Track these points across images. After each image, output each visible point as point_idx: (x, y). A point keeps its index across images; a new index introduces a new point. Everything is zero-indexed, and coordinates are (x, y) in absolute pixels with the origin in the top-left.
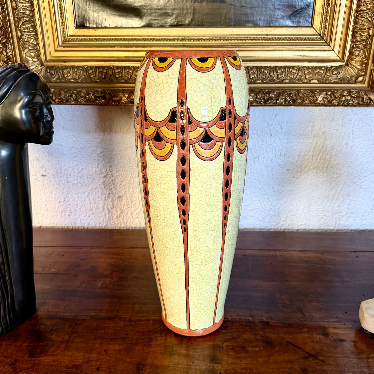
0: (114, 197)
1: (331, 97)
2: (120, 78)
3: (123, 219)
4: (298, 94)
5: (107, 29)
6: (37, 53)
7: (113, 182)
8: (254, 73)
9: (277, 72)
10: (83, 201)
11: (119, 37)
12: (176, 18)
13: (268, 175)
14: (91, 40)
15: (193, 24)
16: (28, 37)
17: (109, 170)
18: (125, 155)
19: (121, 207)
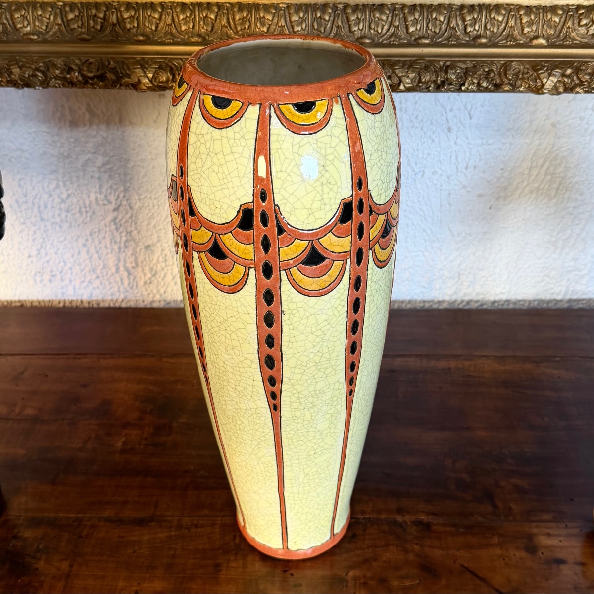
0: (137, 246)
2: (135, 30)
3: (157, 287)
4: (505, 73)
7: (134, 218)
8: (416, 22)
9: (464, 20)
10: (76, 255)
17: (124, 196)
18: (154, 167)
19: (152, 265)
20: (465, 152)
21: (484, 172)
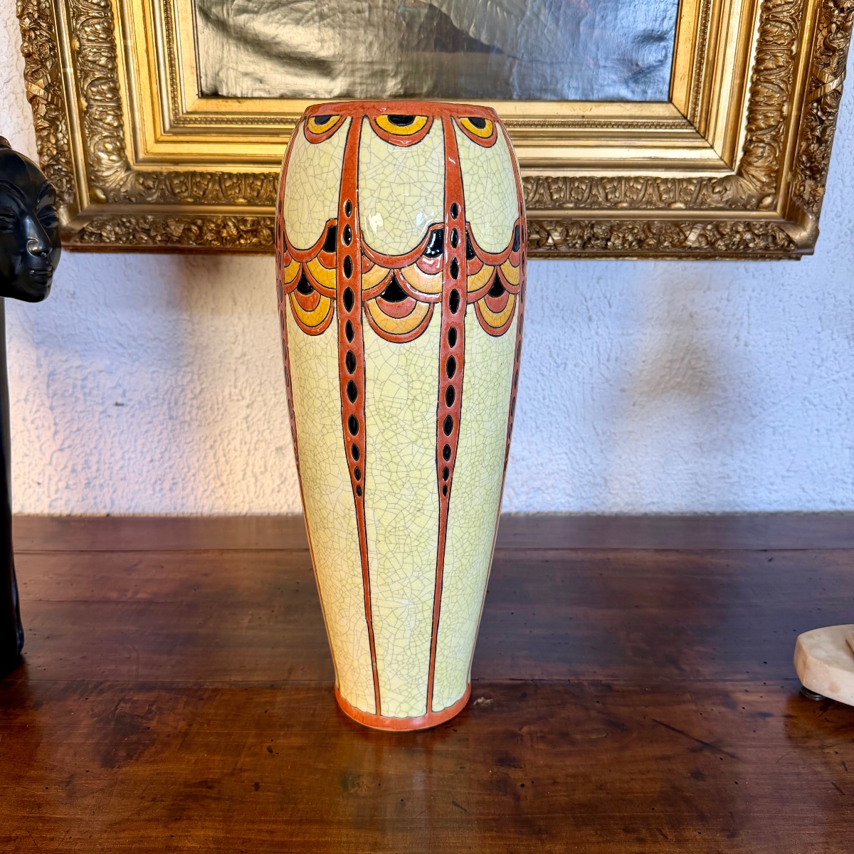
0: (268, 448)
1: (714, 235)
3: (285, 496)
4: (649, 229)
5: (265, 101)
6: (118, 144)
7: (267, 416)
8: (559, 190)
9: (605, 189)
10: (202, 458)
11: (288, 117)
12: (402, 82)
13: (584, 400)
14: (232, 121)
15: (436, 93)
16: (101, 111)
17: (259, 391)
19: (282, 470)
20: (606, 343)
21: (626, 364)
